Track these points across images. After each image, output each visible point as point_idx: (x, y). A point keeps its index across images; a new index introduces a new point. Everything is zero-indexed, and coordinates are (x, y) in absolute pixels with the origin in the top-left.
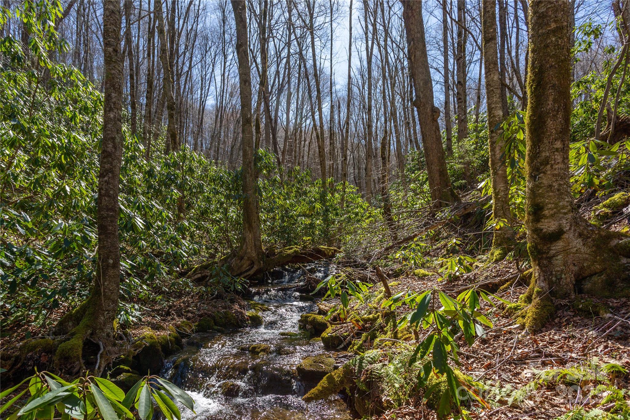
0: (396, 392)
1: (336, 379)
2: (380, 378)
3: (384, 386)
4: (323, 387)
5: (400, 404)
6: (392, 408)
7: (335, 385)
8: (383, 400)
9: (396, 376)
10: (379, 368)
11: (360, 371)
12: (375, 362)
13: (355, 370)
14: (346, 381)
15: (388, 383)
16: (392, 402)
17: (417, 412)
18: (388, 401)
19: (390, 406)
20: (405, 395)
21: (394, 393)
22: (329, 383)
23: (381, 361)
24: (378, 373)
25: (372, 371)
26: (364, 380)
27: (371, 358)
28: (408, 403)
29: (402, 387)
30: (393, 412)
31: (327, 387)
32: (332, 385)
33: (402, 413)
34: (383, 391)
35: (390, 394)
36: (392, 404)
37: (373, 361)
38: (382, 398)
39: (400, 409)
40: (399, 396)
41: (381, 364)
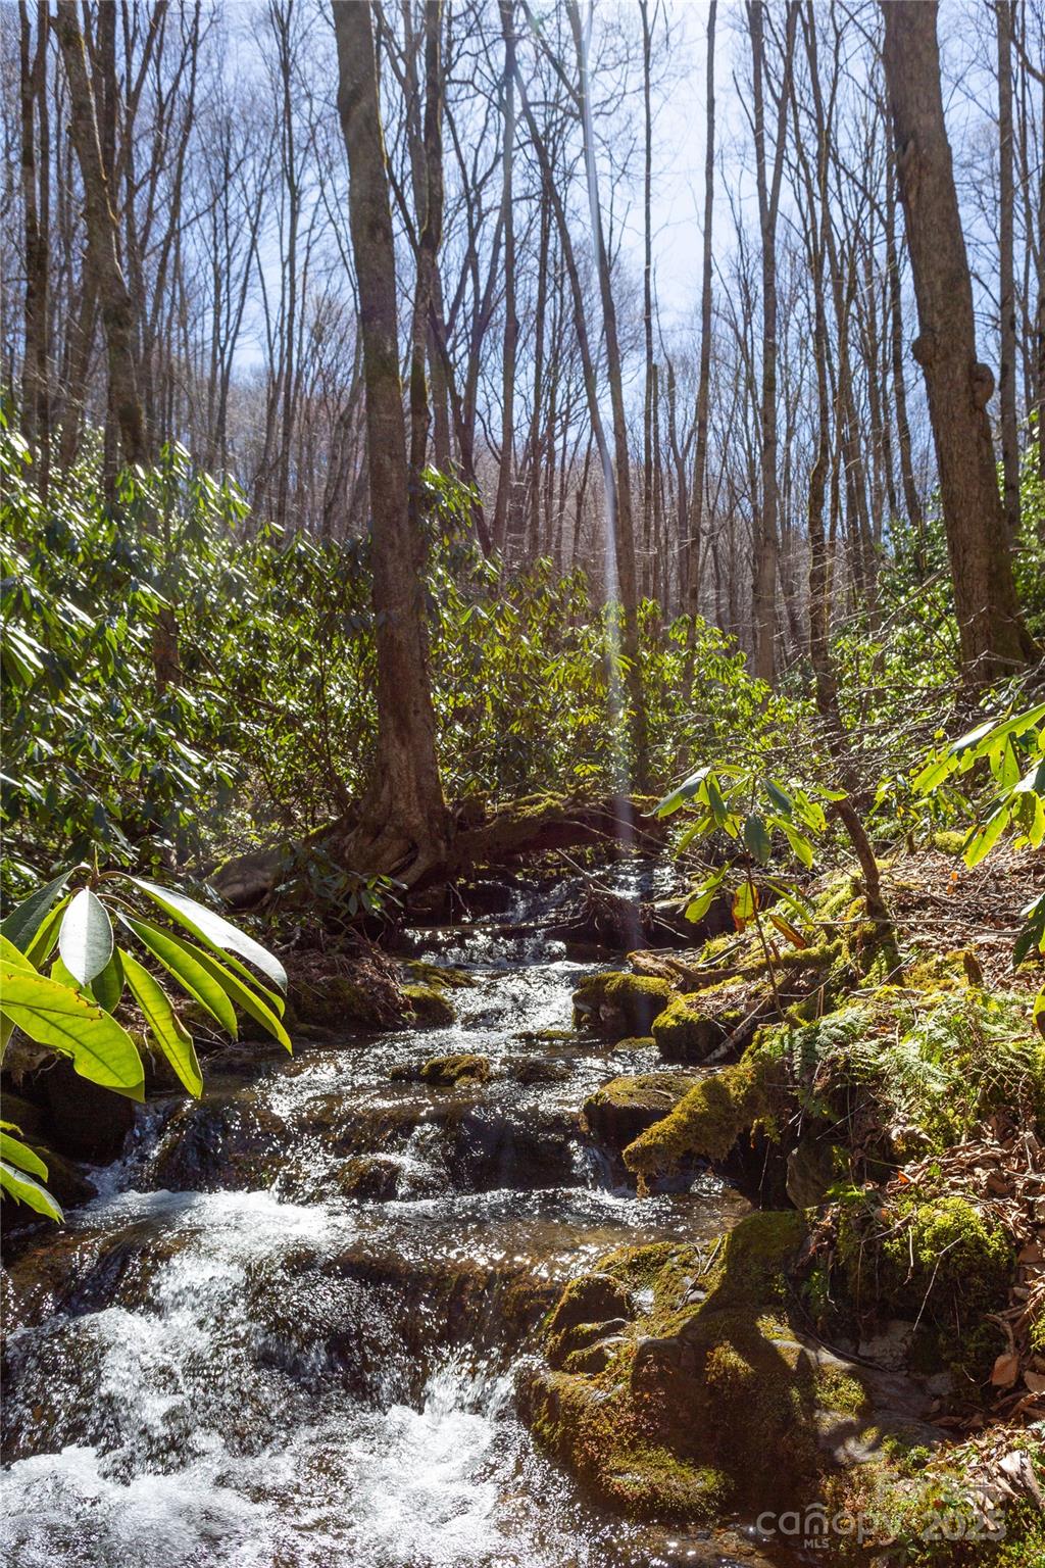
0: (935, 1110)
1: (733, 1093)
2: (879, 1078)
3: (893, 1096)
4: (691, 1114)
5: (950, 1141)
6: (925, 1153)
7: (729, 1110)
8: (893, 1136)
9: (930, 1066)
10: (870, 1052)
11: (809, 1066)
12: (855, 1038)
13: (791, 1066)
14: (763, 1097)
15: (904, 1088)
16: (924, 1136)
17: (1010, 1155)
18: (910, 1137)
19: (915, 1148)
20: (963, 1115)
21: (929, 1114)
22: (712, 1102)
23: (872, 1036)
24: (869, 1064)
25: (848, 1062)
26: (825, 1090)
27: (843, 1028)
28: (976, 1135)
29: (955, 1090)
30: (929, 1164)
31: (704, 1115)
32: (720, 1110)
33: (962, 1163)
34: (889, 1112)
35: (915, 1116)
36: (923, 1142)
37: (850, 1035)
38: (889, 1132)
39: (953, 1153)
40: (944, 1119)
41: (875, 1043)
